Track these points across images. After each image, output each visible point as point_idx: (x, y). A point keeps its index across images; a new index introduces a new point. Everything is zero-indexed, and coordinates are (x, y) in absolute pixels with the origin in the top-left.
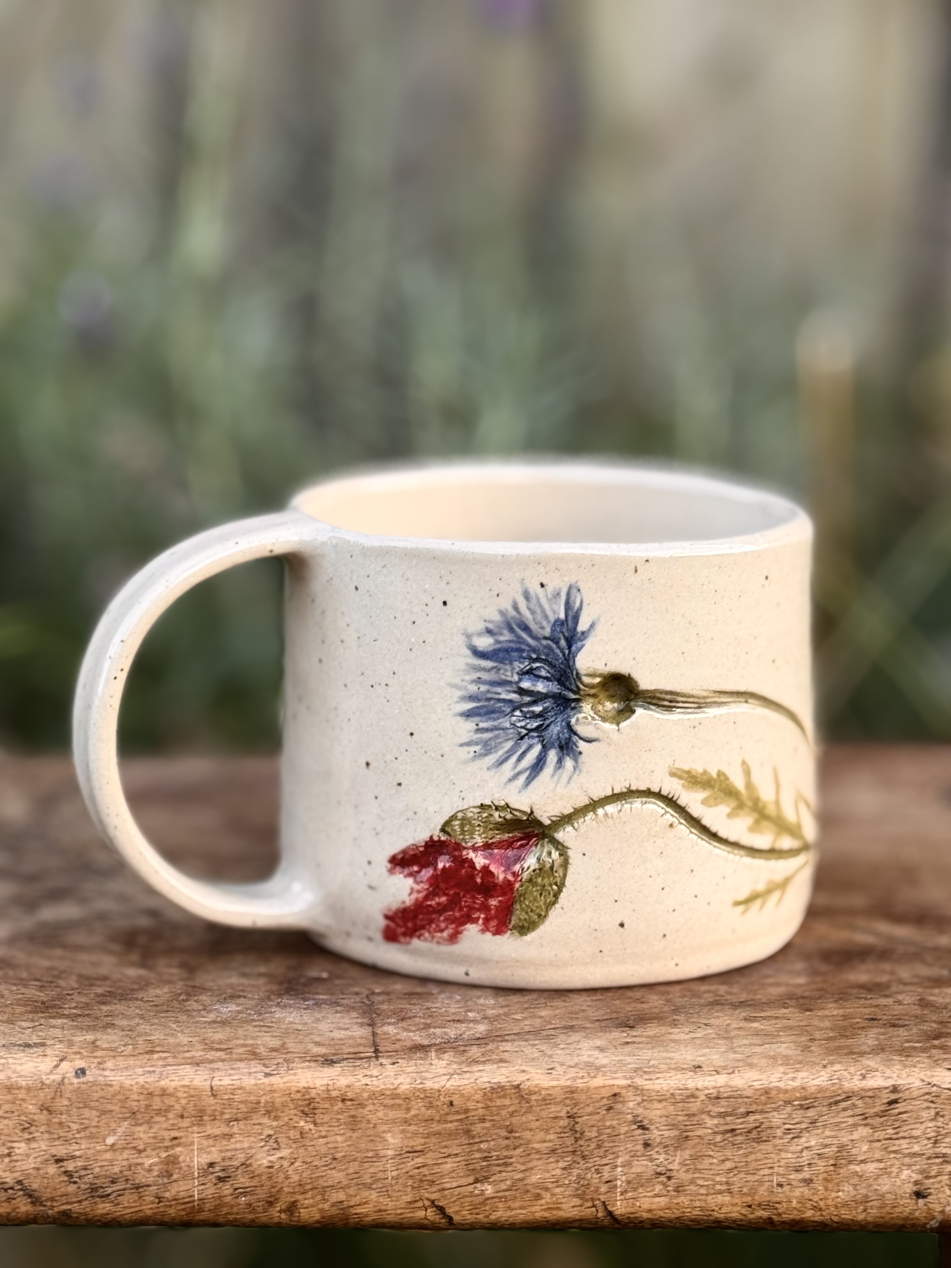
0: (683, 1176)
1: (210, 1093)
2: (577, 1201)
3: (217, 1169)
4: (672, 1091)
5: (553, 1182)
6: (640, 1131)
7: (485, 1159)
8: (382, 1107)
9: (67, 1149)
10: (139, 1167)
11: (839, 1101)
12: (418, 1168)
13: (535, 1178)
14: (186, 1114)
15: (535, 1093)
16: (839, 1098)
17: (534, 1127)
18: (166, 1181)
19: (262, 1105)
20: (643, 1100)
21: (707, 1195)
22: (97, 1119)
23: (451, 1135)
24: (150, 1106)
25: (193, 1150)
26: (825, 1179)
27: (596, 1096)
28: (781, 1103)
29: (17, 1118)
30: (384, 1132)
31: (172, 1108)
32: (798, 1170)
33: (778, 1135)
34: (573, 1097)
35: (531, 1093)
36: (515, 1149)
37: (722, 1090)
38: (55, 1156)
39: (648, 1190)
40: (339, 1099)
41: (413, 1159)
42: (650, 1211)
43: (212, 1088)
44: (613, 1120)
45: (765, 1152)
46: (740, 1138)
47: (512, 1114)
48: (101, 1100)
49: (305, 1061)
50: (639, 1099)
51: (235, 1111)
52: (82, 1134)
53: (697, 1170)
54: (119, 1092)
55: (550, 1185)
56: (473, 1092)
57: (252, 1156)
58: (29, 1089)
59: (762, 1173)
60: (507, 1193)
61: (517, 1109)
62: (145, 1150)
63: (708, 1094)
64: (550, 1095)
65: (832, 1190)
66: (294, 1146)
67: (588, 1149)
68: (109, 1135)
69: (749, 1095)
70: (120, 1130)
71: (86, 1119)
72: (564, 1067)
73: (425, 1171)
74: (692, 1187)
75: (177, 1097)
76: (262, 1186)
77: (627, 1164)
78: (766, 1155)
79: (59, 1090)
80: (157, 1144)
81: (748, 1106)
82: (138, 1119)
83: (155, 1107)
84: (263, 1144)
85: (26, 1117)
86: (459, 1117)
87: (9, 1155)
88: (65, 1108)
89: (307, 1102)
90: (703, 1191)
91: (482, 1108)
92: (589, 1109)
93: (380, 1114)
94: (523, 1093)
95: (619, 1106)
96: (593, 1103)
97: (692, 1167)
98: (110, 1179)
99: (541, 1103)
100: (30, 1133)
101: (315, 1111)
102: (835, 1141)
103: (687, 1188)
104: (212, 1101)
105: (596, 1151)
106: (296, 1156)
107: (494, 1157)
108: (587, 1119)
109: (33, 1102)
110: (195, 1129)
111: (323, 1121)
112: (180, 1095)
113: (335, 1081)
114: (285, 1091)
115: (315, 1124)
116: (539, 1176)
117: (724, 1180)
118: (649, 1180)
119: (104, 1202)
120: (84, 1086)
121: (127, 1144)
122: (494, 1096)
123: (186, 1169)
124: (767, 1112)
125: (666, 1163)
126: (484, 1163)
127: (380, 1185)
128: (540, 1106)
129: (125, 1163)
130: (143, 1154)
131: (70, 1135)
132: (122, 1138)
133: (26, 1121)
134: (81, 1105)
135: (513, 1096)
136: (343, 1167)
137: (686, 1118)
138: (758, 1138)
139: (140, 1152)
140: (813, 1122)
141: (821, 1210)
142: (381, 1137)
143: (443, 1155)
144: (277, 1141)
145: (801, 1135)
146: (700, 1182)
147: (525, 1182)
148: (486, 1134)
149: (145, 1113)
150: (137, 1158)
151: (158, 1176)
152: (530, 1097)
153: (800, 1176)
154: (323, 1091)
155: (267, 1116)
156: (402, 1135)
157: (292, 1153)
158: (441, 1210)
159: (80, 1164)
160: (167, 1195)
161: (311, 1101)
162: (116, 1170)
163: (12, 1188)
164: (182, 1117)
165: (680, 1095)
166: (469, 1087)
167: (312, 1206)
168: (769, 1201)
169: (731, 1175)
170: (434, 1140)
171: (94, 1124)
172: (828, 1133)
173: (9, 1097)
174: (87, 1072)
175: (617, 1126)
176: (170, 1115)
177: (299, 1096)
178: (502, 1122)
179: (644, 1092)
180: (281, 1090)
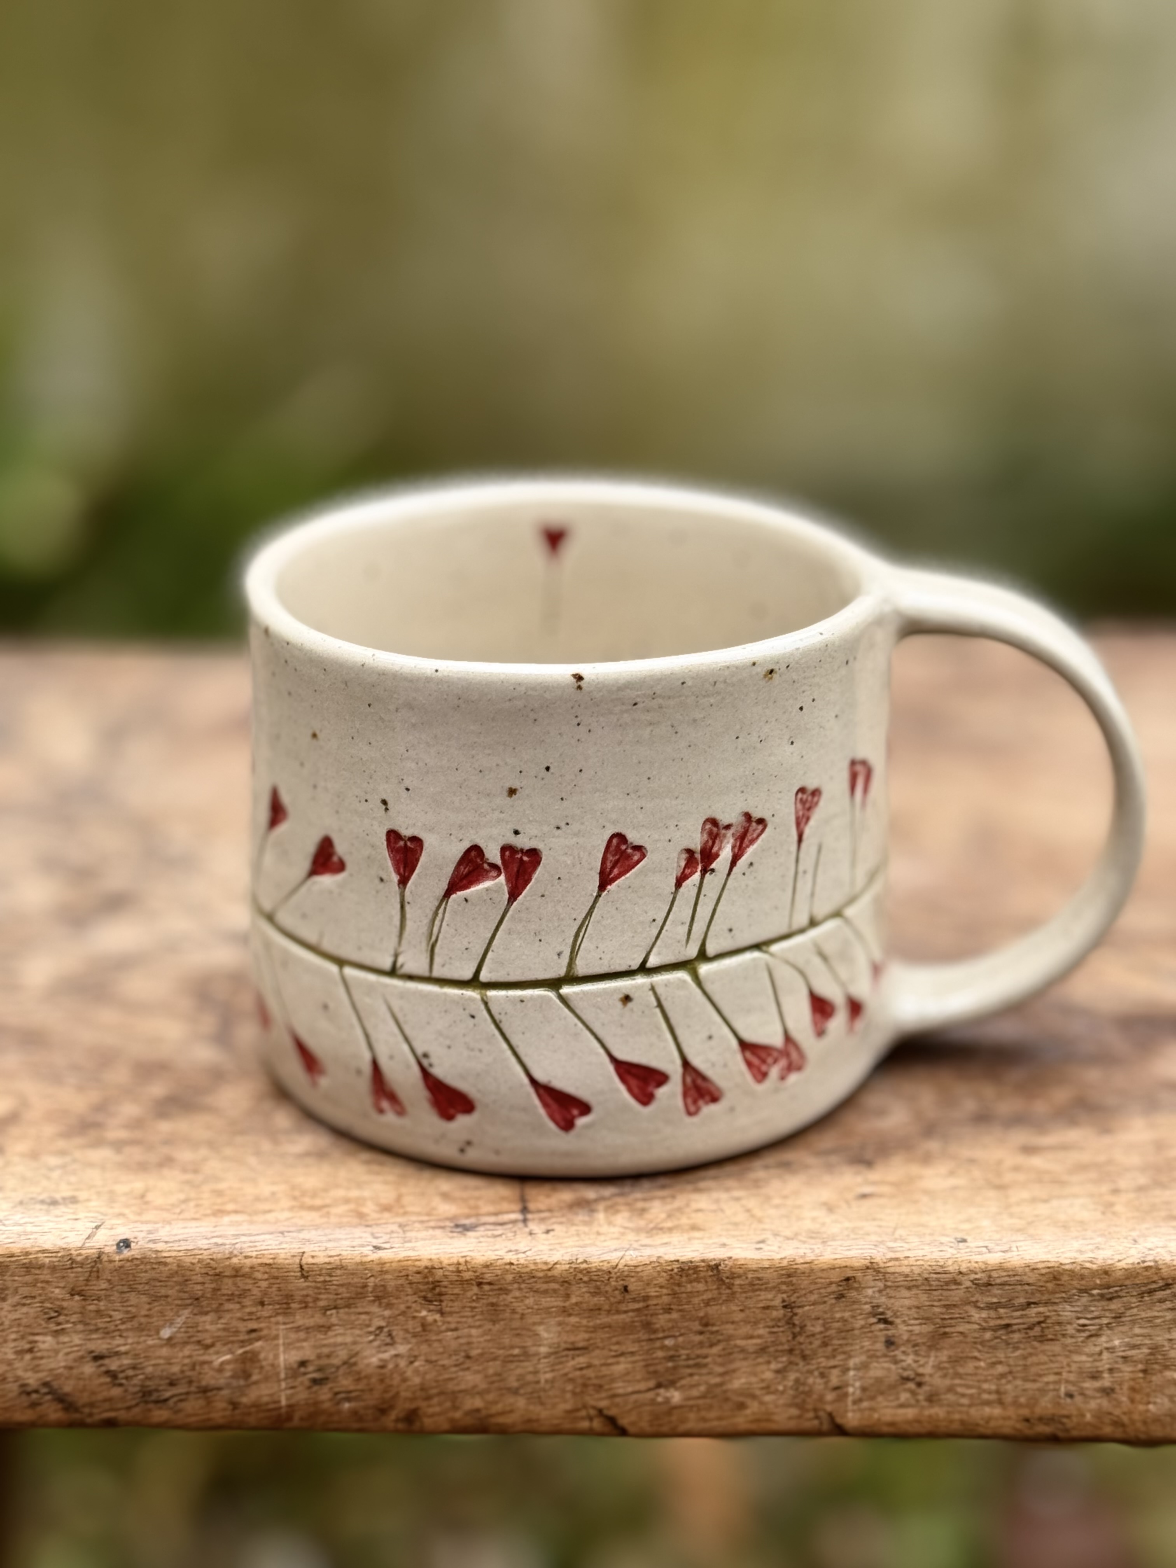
0: (939, 1382)
1: (299, 1274)
2: (794, 1412)
3: (311, 1368)
4: (926, 1276)
5: (762, 1388)
6: (882, 1326)
7: (671, 1358)
8: (532, 1294)
9: (109, 1344)
10: (206, 1366)
11: (1155, 1290)
12: (581, 1369)
13: (738, 1383)
14: (266, 1300)
15: (739, 1277)
16: (1154, 1286)
17: (736, 1319)
18: (242, 1382)
19: (370, 1289)
20: (886, 1287)
21: (970, 1406)
22: (147, 1307)
23: (627, 1329)
24: (219, 1290)
25: (277, 1345)
26: (1133, 1389)
27: (823, 1281)
28: (1075, 1291)
29: (38, 1305)
30: (534, 1324)
31: (248, 1293)
32: (1095, 1376)
33: (1068, 1332)
34: (791, 1281)
35: (733, 1276)
36: (712, 1345)
37: (994, 1274)
38: (92, 1352)
39: (891, 1398)
40: (474, 1283)
41: (573, 1358)
42: (892, 1424)
43: (301, 1267)
44: (844, 1311)
45: (1050, 1353)
46: (1016, 1336)
47: (707, 1303)
48: (151, 1282)
49: (427, 1228)
50: (880, 1284)
51: (331, 1296)
52: (128, 1325)
53: (958, 1375)
54: (177, 1272)
55: (758, 1392)
56: (655, 1274)
57: (357, 1354)
58: (53, 1268)
59: (1046, 1379)
60: (701, 1402)
61: (715, 1296)
62: (212, 1345)
63: (976, 1279)
64: (759, 1279)
65: (1140, 1403)
66: (414, 1340)
67: (810, 1347)
68: (163, 1326)
69: (1031, 1281)
70: (180, 1321)
71: (131, 1306)
72: (779, 1239)
73: (589, 1373)
74: (951, 1397)
75: (255, 1279)
76: (371, 1390)
77: (864, 1366)
78: (1052, 1358)
79: (95, 1269)
80: (229, 1338)
81: (1028, 1296)
82: (202, 1307)
83: (225, 1292)
84: (371, 1338)
85: (51, 1303)
86: (637, 1306)
87: (30, 1350)
88: (103, 1292)
89: (431, 1286)
90: (965, 1401)
91: (669, 1295)
92: (813, 1298)
93: (530, 1301)
94: (724, 1276)
95: (854, 1294)
96: (819, 1289)
97: (951, 1371)
98: (167, 1381)
99: (748, 1288)
100: (59, 1324)
101: (443, 1298)
102: (1147, 1342)
103: (943, 1397)
104: (302, 1283)
105: (821, 1350)
106: (416, 1353)
107: (684, 1357)
108: (809, 1310)
109: (62, 1285)
110: (280, 1319)
111: (453, 1309)
112: (259, 1275)
113: (468, 1259)
114: (400, 1272)
115: (442, 1313)
116: (743, 1380)
117: (993, 1387)
118: (892, 1387)
119: (160, 1409)
120: (129, 1264)
121: (189, 1337)
122: (684, 1279)
123: (268, 1368)
124: (1055, 1303)
125: (914, 1365)
126: (670, 1364)
127: (529, 1389)
128: (745, 1292)
129: (187, 1361)
130: (212, 1350)
131: (112, 1327)
132: (183, 1330)
133: (51, 1309)
134: (126, 1290)
135: (709, 1280)
136: (480, 1368)
137: (944, 1310)
138: (1041, 1336)
139: (208, 1347)
140: (1118, 1317)
141: (1123, 1425)
142: (529, 1330)
143: (613, 1353)
144: (390, 1335)
145: (1101, 1332)
146: (960, 1390)
147: (725, 1388)
148: (673, 1327)
149: (212, 1299)
150: (203, 1354)
151: (232, 1377)
152: (732, 1281)
153: (1097, 1384)
154: (453, 1272)
155: (377, 1303)
156: (559, 1328)
157: (411, 1349)
158: (612, 1421)
159: (126, 1361)
160: (244, 1400)
161: (436, 1284)
162: (176, 1369)
163: (36, 1391)
164: (262, 1304)
165: (938, 1280)
166: (650, 1267)
167: (439, 1414)
168: (1054, 1415)
169: (1003, 1381)
170: (602, 1334)
171: (144, 1312)
172: (1137, 1331)
173: (28, 1278)
174: (133, 1245)
175: (850, 1320)
176: (247, 1302)
177: (417, 1278)
178: (694, 1312)
179: (887, 1276)
180: (395, 1270)
